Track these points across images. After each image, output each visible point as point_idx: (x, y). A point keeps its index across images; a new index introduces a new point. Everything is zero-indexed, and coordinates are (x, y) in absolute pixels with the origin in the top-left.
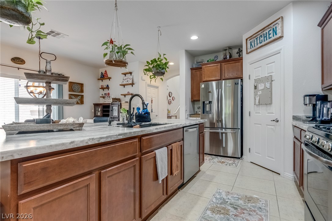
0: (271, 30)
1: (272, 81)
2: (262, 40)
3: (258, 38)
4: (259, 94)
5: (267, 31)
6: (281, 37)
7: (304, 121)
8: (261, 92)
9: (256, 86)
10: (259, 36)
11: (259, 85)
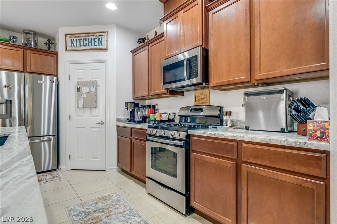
0: (96, 38)
1: (97, 86)
2: (86, 44)
3: (81, 39)
4: (82, 96)
5: (93, 38)
6: (106, 49)
7: (125, 122)
8: (85, 95)
9: (79, 89)
10: (82, 38)
11: (83, 88)
